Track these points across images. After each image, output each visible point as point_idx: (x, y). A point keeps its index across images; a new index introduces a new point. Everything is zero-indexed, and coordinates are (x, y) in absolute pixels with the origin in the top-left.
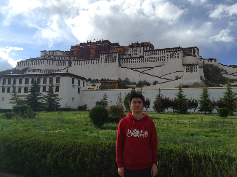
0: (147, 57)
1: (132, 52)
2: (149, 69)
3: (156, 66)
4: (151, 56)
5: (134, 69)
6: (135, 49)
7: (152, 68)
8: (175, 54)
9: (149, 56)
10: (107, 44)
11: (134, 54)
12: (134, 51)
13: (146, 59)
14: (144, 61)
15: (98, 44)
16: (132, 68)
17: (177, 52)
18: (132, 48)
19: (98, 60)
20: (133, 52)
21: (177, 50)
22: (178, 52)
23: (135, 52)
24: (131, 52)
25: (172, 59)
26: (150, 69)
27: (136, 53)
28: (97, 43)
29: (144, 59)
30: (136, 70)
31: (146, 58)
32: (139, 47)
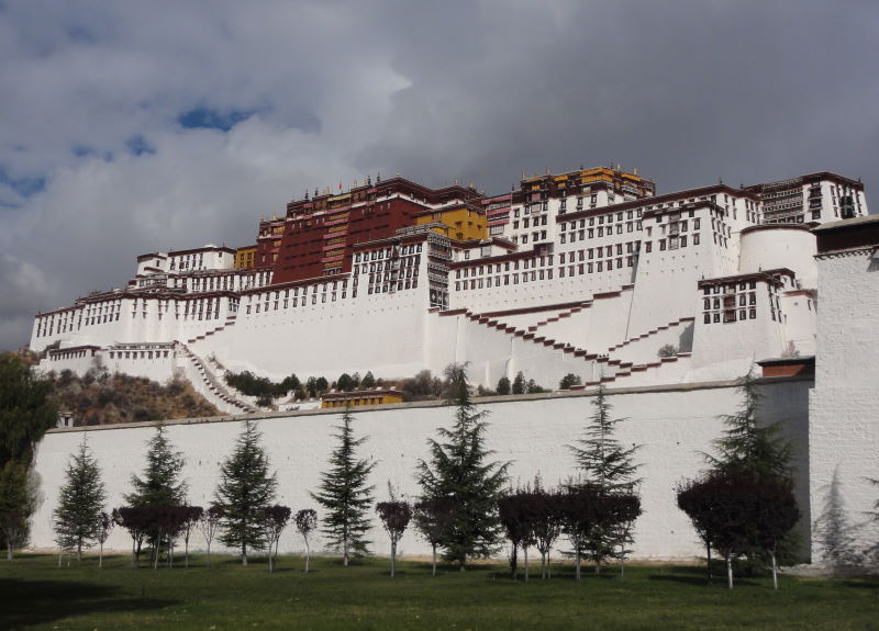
0: (568, 247)
1: (522, 224)
2: (562, 316)
3: (597, 296)
4: (586, 244)
5: (491, 320)
6: (536, 208)
7: (576, 306)
8: (685, 223)
9: (578, 245)
10: (394, 196)
11: (531, 238)
12: (531, 222)
13: (562, 261)
14: (556, 273)
15: (360, 200)
16: (484, 315)
17: (691, 215)
18: (521, 207)
19: (340, 284)
20: (526, 226)
21: (697, 200)
22: (698, 213)
23: (536, 224)
24: (516, 224)
25: (667, 253)
26: (568, 311)
27: (539, 228)
28: (356, 197)
29: (557, 259)
30: (501, 320)
31: (562, 255)
32: (558, 194)
